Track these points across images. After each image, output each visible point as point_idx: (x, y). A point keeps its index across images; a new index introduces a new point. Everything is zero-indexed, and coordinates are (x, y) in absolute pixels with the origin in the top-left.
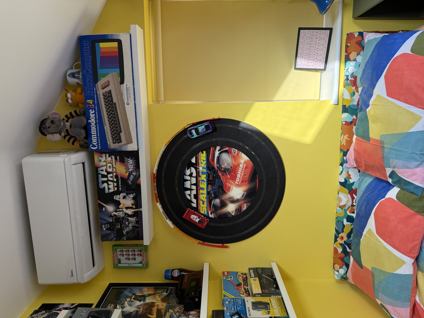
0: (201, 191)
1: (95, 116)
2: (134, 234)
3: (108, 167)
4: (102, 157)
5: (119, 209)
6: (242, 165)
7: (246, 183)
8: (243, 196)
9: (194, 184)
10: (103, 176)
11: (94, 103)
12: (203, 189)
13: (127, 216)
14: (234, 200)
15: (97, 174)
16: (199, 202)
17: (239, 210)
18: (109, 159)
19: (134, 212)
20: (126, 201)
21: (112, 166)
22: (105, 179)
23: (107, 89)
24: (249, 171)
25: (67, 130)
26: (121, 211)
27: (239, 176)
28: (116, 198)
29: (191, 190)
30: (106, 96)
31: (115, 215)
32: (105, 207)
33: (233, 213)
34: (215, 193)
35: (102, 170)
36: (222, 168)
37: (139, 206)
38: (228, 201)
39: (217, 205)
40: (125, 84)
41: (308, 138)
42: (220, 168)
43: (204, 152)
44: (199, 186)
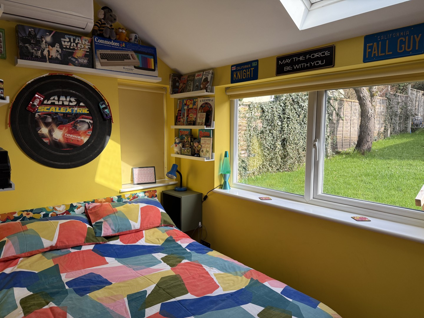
0: (58, 108)
1: (115, 46)
2: (26, 53)
3: (81, 45)
4: (88, 42)
5: (48, 45)
6: (80, 138)
7: (66, 141)
8: (55, 139)
9: (63, 103)
10: (74, 40)
11: (123, 47)
12: (60, 109)
13: (41, 50)
14: (52, 132)
15: (76, 36)
16: (48, 106)
17: (43, 136)
18: (87, 47)
19: (45, 56)
20: (54, 52)
21: (82, 48)
22: (72, 41)
23: (131, 57)
24: (76, 143)
25: (105, 24)
26: (46, 46)
27: (71, 136)
28: (57, 45)
29: (59, 100)
30: (128, 56)
31: (42, 41)
32: (50, 34)
33: (40, 132)
34: (56, 118)
35: (78, 40)
36: (77, 124)
37: (51, 61)
38: (51, 128)
39: (47, 120)
40: (133, 68)
41: (98, 179)
42: (77, 122)
43: (88, 112)
44: (62, 107)
